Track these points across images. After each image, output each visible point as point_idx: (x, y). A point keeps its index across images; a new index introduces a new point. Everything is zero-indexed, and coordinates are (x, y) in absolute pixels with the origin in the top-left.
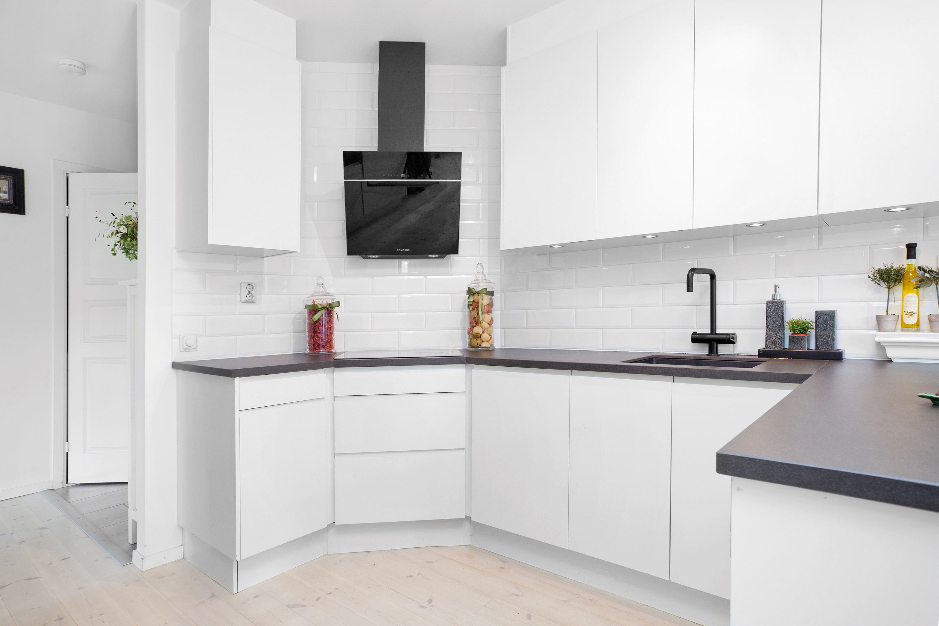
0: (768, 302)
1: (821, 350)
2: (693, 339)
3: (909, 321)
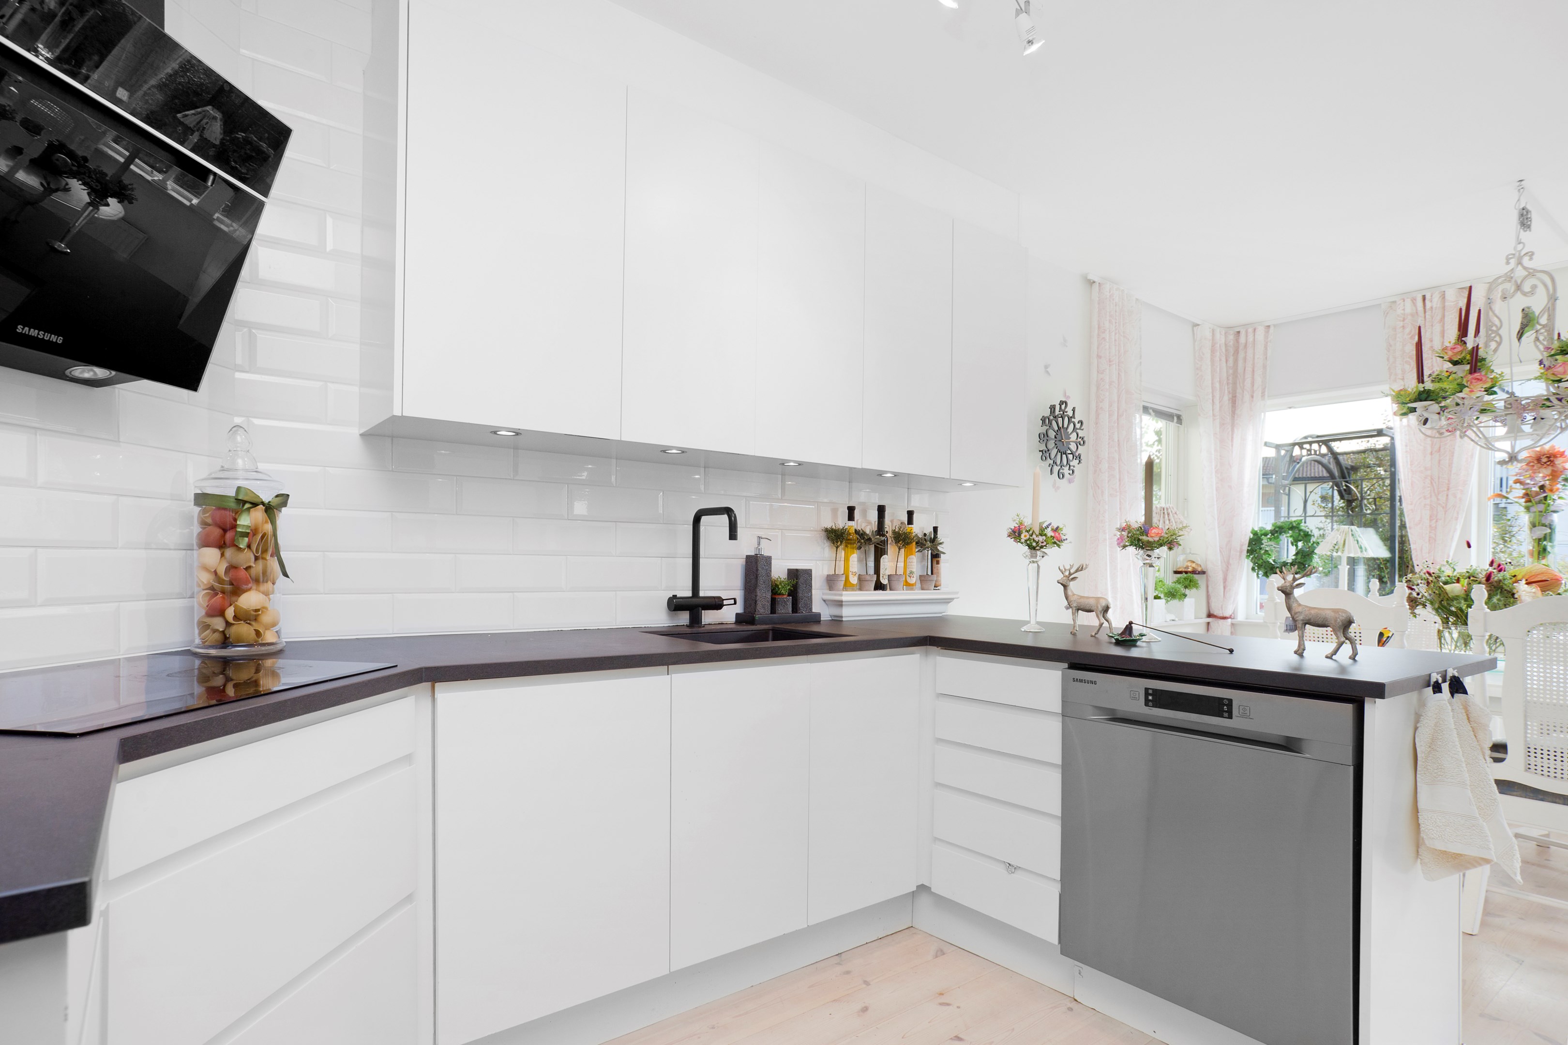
0: (748, 557)
1: (803, 612)
2: (675, 605)
3: (854, 580)
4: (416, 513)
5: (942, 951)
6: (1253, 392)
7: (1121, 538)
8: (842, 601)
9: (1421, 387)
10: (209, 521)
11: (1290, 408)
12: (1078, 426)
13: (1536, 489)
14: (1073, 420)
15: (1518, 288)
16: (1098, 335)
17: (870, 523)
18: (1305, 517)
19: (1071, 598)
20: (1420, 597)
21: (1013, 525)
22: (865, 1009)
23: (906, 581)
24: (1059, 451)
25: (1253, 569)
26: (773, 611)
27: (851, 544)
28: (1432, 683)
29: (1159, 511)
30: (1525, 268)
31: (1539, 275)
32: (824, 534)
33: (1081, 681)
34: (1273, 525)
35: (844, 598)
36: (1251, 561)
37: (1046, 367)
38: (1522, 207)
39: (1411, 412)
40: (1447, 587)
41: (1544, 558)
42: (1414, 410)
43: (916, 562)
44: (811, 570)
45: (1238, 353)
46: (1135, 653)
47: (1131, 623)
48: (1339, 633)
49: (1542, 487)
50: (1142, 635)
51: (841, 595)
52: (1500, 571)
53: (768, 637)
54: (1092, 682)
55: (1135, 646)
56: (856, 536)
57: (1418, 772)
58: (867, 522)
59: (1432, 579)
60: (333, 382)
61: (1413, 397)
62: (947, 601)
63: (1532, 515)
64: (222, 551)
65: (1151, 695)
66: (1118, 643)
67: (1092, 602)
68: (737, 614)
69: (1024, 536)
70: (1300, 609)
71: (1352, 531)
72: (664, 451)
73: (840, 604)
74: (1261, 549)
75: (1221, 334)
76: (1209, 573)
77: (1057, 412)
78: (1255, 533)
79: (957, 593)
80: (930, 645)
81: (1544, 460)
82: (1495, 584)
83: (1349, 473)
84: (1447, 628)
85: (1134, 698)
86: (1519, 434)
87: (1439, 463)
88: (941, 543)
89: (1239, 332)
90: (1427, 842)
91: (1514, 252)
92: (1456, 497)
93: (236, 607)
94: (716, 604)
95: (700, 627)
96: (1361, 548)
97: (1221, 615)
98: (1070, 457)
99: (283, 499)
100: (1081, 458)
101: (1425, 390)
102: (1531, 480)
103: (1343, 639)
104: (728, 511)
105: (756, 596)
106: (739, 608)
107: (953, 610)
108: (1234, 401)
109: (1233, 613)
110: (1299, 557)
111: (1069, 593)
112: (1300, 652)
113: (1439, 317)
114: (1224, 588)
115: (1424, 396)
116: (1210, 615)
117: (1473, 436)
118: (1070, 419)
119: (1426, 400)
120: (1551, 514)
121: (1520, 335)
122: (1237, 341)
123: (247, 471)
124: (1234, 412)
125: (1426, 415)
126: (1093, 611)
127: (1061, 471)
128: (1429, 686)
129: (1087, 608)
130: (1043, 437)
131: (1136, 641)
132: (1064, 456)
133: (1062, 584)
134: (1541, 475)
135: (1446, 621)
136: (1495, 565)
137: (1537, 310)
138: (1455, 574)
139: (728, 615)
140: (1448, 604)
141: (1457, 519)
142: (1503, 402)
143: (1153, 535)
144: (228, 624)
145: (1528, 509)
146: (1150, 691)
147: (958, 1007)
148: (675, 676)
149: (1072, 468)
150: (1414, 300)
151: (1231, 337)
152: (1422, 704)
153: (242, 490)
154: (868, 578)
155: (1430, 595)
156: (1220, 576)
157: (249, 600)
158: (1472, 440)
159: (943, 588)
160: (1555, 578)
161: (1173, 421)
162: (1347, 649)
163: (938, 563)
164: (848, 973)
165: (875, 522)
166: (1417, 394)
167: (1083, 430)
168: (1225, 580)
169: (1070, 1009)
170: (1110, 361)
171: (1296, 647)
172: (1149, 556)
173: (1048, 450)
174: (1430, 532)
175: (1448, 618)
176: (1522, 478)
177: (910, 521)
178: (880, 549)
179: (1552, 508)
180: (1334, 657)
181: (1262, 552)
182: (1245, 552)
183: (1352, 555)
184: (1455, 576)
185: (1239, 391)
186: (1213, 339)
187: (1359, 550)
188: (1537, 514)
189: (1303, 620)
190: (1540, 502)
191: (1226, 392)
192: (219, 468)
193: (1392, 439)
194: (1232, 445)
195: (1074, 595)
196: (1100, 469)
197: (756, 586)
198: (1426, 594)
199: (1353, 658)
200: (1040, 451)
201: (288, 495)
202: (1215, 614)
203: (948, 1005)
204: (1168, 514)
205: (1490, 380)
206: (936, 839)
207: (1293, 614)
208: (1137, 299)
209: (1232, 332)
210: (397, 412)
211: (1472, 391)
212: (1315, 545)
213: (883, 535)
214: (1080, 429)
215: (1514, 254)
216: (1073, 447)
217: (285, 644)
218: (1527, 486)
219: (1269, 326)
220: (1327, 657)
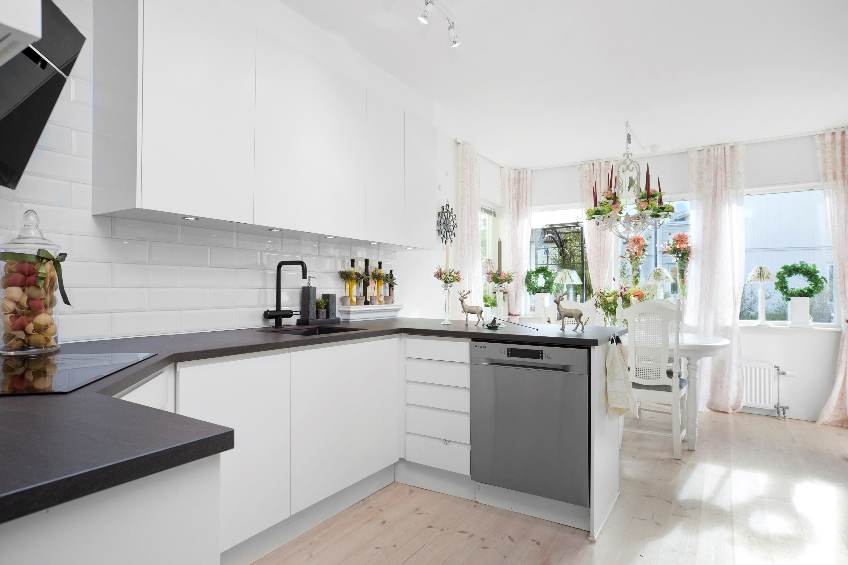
1: (332, 318)
2: (267, 315)
3: (354, 300)
4: (126, 263)
5: (412, 491)
6: (527, 202)
7: (488, 278)
8: (350, 311)
9: (596, 208)
10: (14, 270)
11: (542, 211)
12: (454, 217)
13: (634, 254)
14: (452, 214)
15: (628, 168)
16: (462, 171)
17: (360, 268)
18: (548, 265)
19: (465, 307)
20: (597, 303)
21: (437, 271)
22: (384, 522)
23: (379, 300)
24: (446, 230)
25: (528, 291)
26: (317, 317)
27: (353, 280)
28: (611, 339)
29: (487, 261)
30: (630, 160)
31: (634, 163)
32: (339, 275)
33: (478, 347)
34: (536, 269)
35: (351, 310)
36: (527, 286)
37: (439, 186)
38: (628, 133)
39: (592, 219)
40: (607, 298)
41: (637, 284)
42: (594, 218)
43: (383, 289)
44: (335, 295)
45: (520, 182)
46: (498, 332)
47: (495, 318)
48: (577, 320)
49: (636, 253)
50: (499, 324)
51: (350, 308)
52: (625, 291)
53: (316, 332)
54: (483, 347)
55: (497, 329)
56: (355, 276)
57: (607, 377)
58: (360, 267)
59: (602, 295)
60: (76, 182)
61: (594, 212)
62: (397, 310)
63: (633, 265)
64: (23, 288)
65: (509, 351)
66: (489, 328)
67: (475, 309)
68: (298, 320)
69: (444, 277)
70: (562, 310)
71: (568, 272)
72: (270, 230)
73: (348, 313)
74: (531, 280)
75: (512, 172)
76: (509, 293)
77: (445, 210)
78: (528, 273)
79: (402, 306)
80: (403, 333)
81: (636, 241)
82: (623, 297)
83: (563, 243)
84: (607, 317)
85: (502, 353)
86: (630, 231)
87: (600, 241)
88: (395, 279)
89: (520, 172)
90: (610, 405)
91: (626, 152)
92: (607, 257)
93: (34, 323)
94: (289, 314)
95: (281, 327)
96: (572, 280)
97: (515, 314)
98: (451, 233)
99: (63, 256)
100: (455, 234)
101: (598, 210)
102: (632, 250)
103: (579, 323)
104: (301, 263)
105: (309, 309)
106: (298, 317)
107: (400, 315)
108: (518, 206)
109: (520, 313)
110: (547, 284)
111: (464, 305)
112: (563, 329)
113: (598, 174)
114: (516, 301)
115: (598, 213)
116: (510, 314)
117: (614, 231)
118: (450, 213)
119: (598, 214)
120: (639, 265)
121: (629, 188)
122: (519, 176)
123: (36, 238)
124: (518, 212)
125: (599, 221)
126: (475, 313)
127: (447, 241)
128: (610, 341)
129: (473, 312)
130: (439, 223)
131: (497, 327)
132: (448, 233)
133: (461, 300)
134: (635, 248)
135: (607, 314)
136: (623, 288)
137: (634, 178)
138: (609, 292)
139: (293, 320)
140: (608, 306)
141: (607, 267)
142: (624, 217)
143: (503, 276)
144: (28, 335)
145: (631, 262)
146: (509, 350)
147: (427, 514)
148: (292, 353)
149: (451, 239)
150: (589, 165)
151: (517, 174)
152: (608, 348)
153: (41, 251)
154: (361, 298)
155: (601, 302)
156: (514, 294)
157: (42, 319)
158: (614, 233)
159: (395, 303)
160: (642, 294)
161: (492, 215)
162: (580, 327)
163: (393, 289)
164: (370, 507)
165: (363, 268)
166: (595, 211)
167: (456, 219)
168: (516, 296)
169: (475, 506)
170: (467, 185)
171: (561, 327)
172: (501, 286)
173: (441, 230)
174: (598, 273)
175: (607, 312)
176: (629, 249)
177: (380, 268)
178: (366, 282)
179: (639, 262)
180: (576, 331)
181: (532, 282)
182: (524, 282)
183: (568, 284)
184: (610, 294)
185: (520, 201)
186: (509, 175)
187: (571, 281)
188: (634, 265)
189: (564, 315)
190: (635, 260)
191: (515, 201)
192: (17, 236)
193: (582, 228)
194: (518, 228)
195: (466, 305)
196: (463, 240)
197: (308, 304)
198: (600, 302)
199: (582, 330)
200: (437, 230)
201: (66, 254)
202: (512, 313)
203: (422, 513)
204: (492, 263)
205: (620, 208)
206: (407, 433)
207: (560, 312)
208: (478, 153)
209: (517, 172)
210: (138, 206)
211: (614, 212)
212: (553, 278)
213: (368, 275)
214: (455, 219)
215: (626, 153)
216: (452, 228)
217: (60, 346)
218: (631, 253)
219: (533, 170)
220: (573, 331)
